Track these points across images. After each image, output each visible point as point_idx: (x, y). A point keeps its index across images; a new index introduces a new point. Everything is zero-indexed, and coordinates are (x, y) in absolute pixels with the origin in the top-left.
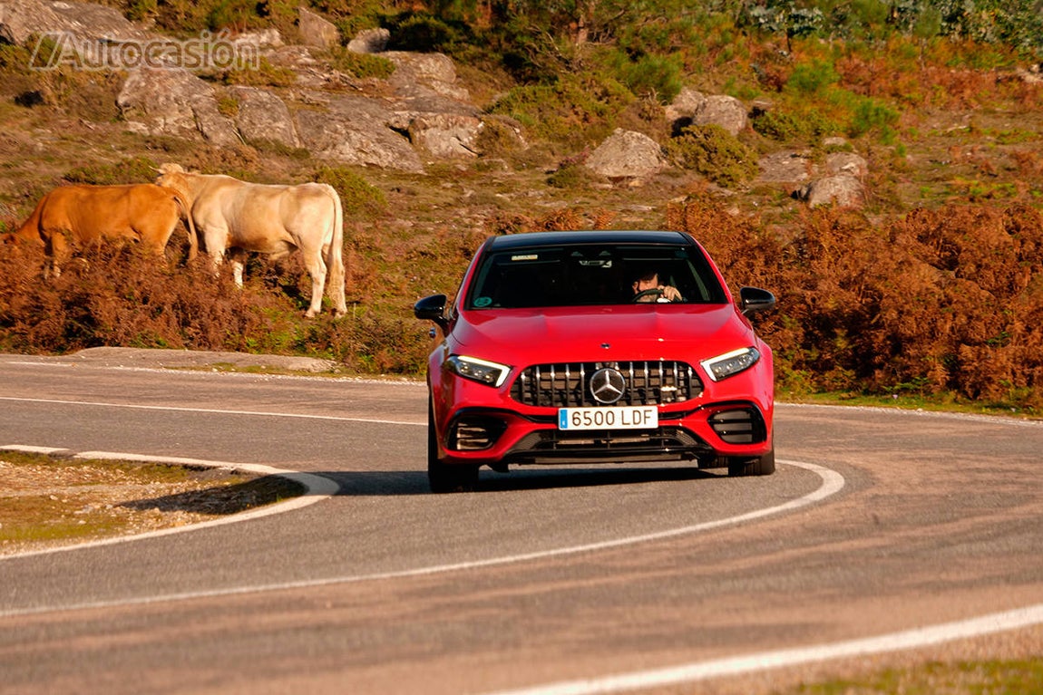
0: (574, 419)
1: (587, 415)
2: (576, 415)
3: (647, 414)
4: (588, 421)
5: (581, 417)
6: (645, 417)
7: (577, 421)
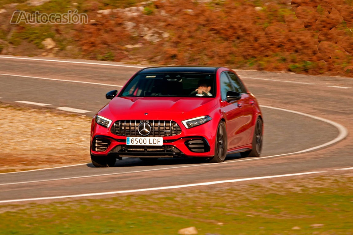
0: (132, 141)
1: (137, 140)
2: (133, 140)
3: (159, 140)
4: (137, 142)
5: (135, 140)
6: (158, 141)
7: (133, 142)
